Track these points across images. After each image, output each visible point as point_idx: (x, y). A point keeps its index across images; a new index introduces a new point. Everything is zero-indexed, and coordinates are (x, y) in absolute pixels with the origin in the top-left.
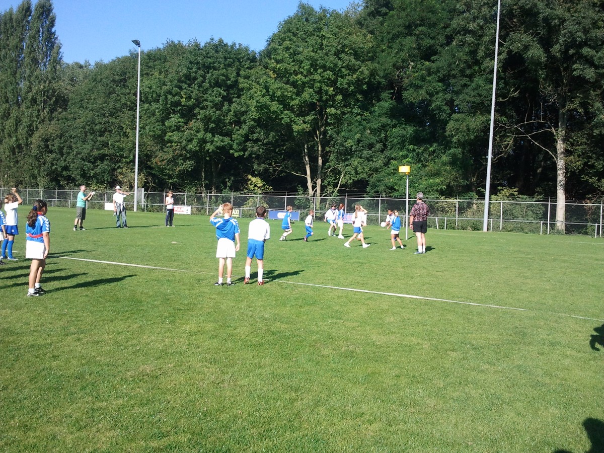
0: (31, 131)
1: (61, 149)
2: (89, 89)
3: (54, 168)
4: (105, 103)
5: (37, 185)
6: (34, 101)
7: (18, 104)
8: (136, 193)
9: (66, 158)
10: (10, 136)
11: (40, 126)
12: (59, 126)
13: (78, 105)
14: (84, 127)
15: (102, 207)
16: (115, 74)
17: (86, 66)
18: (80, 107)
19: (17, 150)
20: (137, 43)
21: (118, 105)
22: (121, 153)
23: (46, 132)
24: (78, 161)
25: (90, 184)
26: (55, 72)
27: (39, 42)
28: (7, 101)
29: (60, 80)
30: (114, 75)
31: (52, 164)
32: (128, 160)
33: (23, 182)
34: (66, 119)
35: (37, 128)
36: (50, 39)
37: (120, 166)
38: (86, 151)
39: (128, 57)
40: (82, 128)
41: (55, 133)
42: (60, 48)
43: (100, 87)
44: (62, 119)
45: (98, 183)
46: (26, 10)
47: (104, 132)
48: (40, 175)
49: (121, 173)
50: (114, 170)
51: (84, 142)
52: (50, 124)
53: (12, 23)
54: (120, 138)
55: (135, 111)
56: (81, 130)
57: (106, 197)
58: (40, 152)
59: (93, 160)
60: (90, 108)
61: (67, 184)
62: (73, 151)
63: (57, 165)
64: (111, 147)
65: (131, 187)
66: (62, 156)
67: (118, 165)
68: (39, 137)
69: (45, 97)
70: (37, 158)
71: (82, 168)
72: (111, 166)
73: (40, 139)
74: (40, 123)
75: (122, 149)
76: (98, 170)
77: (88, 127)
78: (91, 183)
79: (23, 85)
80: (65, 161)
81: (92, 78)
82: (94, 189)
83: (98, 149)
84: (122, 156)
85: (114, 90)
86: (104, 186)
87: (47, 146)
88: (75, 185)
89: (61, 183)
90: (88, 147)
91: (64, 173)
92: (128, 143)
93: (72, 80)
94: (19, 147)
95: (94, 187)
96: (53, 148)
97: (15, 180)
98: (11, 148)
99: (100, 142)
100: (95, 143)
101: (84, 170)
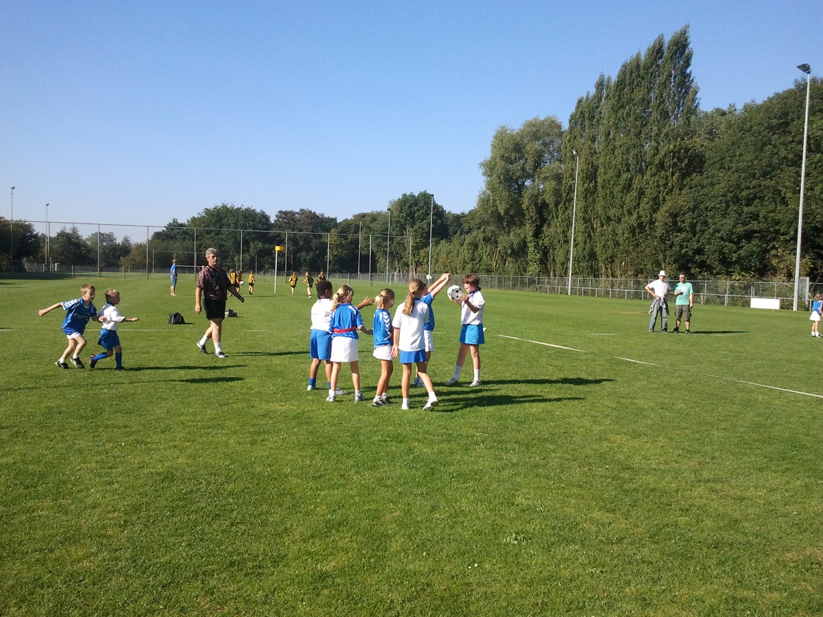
0: (656, 205)
1: (693, 226)
2: (733, 143)
3: (683, 251)
4: (756, 158)
6: (661, 166)
7: (642, 172)
8: (796, 284)
9: (700, 237)
10: (630, 213)
11: (668, 198)
12: (692, 195)
13: (718, 166)
14: (724, 195)
15: (747, 304)
16: (772, 116)
17: (730, 112)
18: (720, 168)
19: (637, 231)
20: (805, 68)
21: (775, 161)
22: (777, 227)
23: (675, 205)
24: (716, 243)
25: (731, 272)
26: (689, 125)
27: (670, 90)
28: (628, 170)
29: (695, 135)
30: (769, 118)
31: (682, 247)
32: (787, 237)
33: (644, 271)
34: (700, 185)
35: (664, 200)
36: (685, 83)
37: (774, 246)
38: (727, 228)
39: (793, 90)
40: (722, 196)
41: (686, 206)
42: (696, 93)
43: (749, 139)
44: (697, 186)
45: (742, 270)
46: (657, 51)
47: (753, 199)
48: (665, 262)
49: (776, 256)
50: (766, 251)
51: (724, 215)
52: (680, 195)
53: (639, 71)
54: (776, 207)
55: (800, 166)
56: (720, 198)
57: (753, 290)
58: (667, 231)
59: (736, 240)
60: (734, 168)
61: (700, 273)
62: (709, 228)
63: (687, 247)
64: (763, 220)
65: (790, 276)
66: (694, 236)
67: (771, 245)
68: (667, 212)
69: (675, 160)
70: (662, 240)
71: (720, 251)
72: (760, 246)
73: (667, 215)
74: (667, 194)
75: (778, 223)
76: (742, 253)
77: (731, 194)
78: (732, 270)
79: (648, 147)
80: (698, 241)
81: (738, 126)
82: (737, 278)
83: (744, 224)
84: (777, 232)
85: (770, 140)
86: (751, 274)
87: (675, 223)
88: (712, 274)
89: (692, 271)
90: (729, 221)
91: (697, 257)
92: (787, 212)
93: (711, 133)
94: (641, 226)
95: (736, 276)
96: (683, 225)
97: (634, 268)
98: (630, 228)
99: (747, 213)
100: (740, 215)
101: (724, 253)
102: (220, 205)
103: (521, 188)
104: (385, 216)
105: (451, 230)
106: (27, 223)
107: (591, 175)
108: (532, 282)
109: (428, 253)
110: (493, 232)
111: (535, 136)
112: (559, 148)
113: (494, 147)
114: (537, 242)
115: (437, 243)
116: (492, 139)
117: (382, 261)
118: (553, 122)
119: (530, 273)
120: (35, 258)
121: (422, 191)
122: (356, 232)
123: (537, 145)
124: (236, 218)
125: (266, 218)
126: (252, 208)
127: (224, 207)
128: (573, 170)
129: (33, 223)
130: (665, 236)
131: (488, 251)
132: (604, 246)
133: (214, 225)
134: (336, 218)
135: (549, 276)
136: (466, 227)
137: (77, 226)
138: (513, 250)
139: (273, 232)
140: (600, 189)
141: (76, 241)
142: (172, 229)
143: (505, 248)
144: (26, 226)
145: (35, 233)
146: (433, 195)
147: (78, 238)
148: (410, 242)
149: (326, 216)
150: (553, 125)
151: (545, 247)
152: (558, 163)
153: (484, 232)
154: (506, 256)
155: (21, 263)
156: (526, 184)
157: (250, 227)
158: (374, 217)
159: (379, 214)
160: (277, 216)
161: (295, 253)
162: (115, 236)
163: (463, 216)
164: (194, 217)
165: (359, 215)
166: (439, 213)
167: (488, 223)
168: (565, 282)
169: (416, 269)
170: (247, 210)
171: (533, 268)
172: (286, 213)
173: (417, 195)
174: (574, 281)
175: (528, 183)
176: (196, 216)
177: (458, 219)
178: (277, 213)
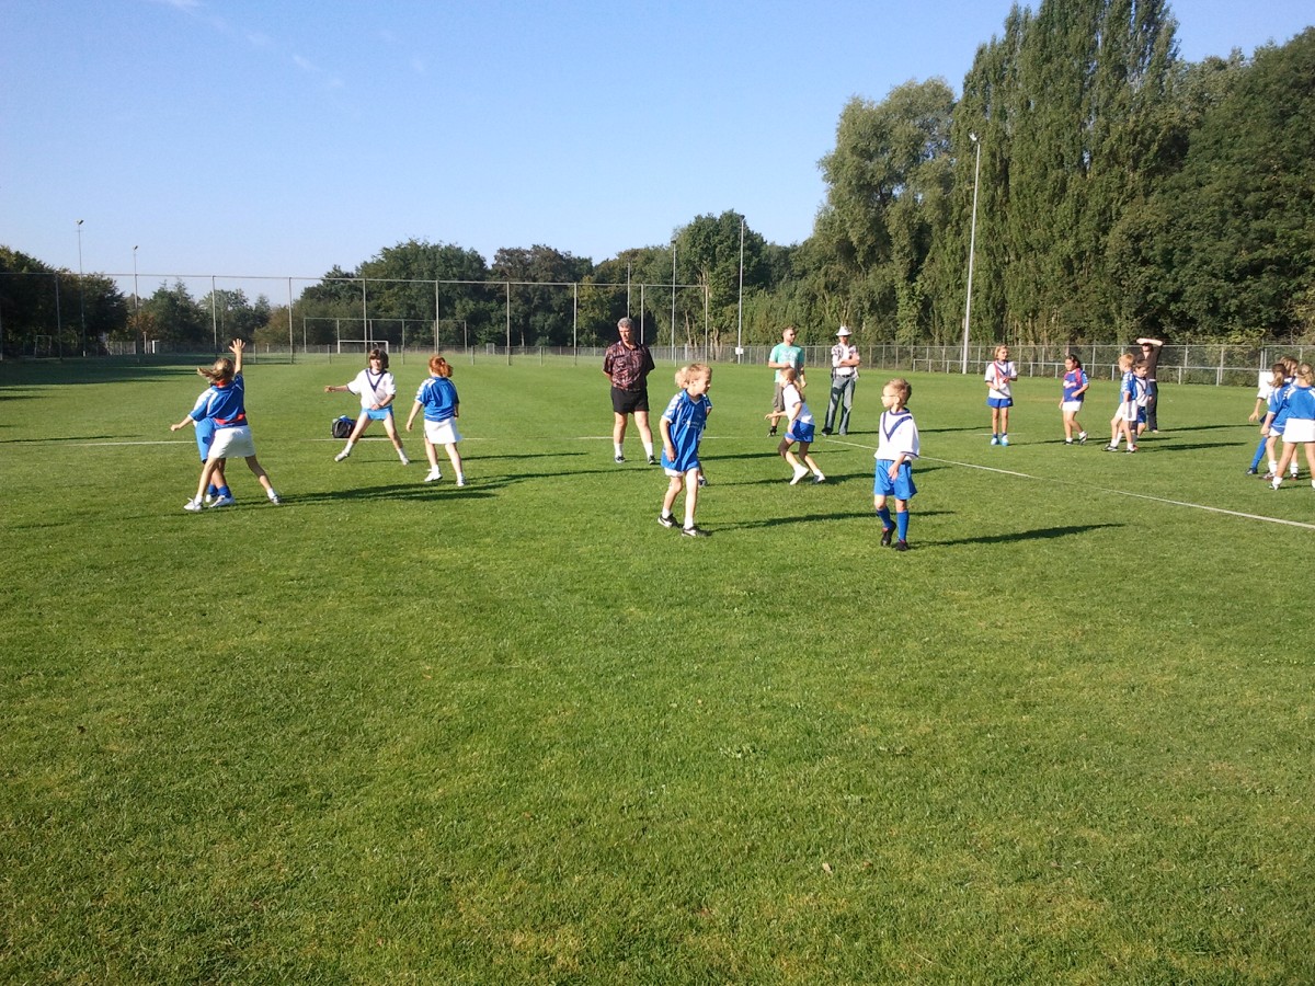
0: (1106, 221)
1: (1168, 253)
2: (1235, 115)
3: (1150, 297)
4: (1273, 139)
5: (1114, 337)
6: (1113, 157)
7: (1083, 168)
9: (1177, 273)
10: (1064, 237)
11: (1125, 210)
12: (1165, 204)
13: (1209, 153)
14: (1220, 202)
16: (1301, 67)
17: (1232, 63)
18: (1213, 158)
19: (1075, 265)
21: (1304, 142)
22: (1306, 253)
23: (1137, 221)
24: (1203, 282)
25: (1227, 330)
26: (1161, 86)
27: (1129, 28)
28: (1061, 165)
29: (1170, 102)
30: (1297, 70)
31: (1147, 290)
33: (1086, 331)
34: (1179, 187)
35: (1119, 213)
36: (1154, 16)
37: (1299, 284)
38: (1222, 256)
40: (1215, 204)
41: (1156, 221)
42: (1173, 32)
43: (1262, 106)
44: (1173, 189)
45: (1246, 326)
47: (1266, 208)
48: (1121, 316)
49: (1302, 302)
50: (1286, 294)
51: (1220, 234)
52: (1146, 203)
54: (1305, 219)
56: (1212, 208)
57: (1263, 359)
58: (1124, 265)
59: (1236, 276)
60: (1237, 156)
61: (1178, 332)
62: (1193, 257)
63: (1156, 291)
64: (1282, 242)
66: (1169, 272)
67: (1294, 283)
68: (1123, 232)
70: (1116, 279)
71: (1210, 295)
72: (1277, 285)
73: (1125, 237)
74: (1124, 203)
75: (1307, 245)
76: (1247, 297)
77: (1228, 202)
78: (1230, 327)
79: (1092, 126)
80: (1175, 280)
81: (1245, 87)
82: (1237, 340)
83: (1250, 249)
84: (1305, 261)
85: (1296, 107)
86: (1261, 332)
87: (1137, 252)
88: (1196, 333)
89: (1165, 331)
90: (1228, 244)
91: (1172, 306)
93: (1199, 99)
94: (1080, 256)
95: (1236, 337)
96: (1151, 253)
97: (1069, 327)
98: (1064, 260)
99: (1256, 231)
100: (1245, 235)
101: (1216, 300)
102: (406, 241)
103: (887, 198)
104: (666, 254)
105: (775, 271)
106: (105, 278)
107: (1000, 174)
108: (904, 354)
109: (737, 311)
110: (840, 273)
111: (909, 112)
112: (948, 131)
113: (841, 132)
114: (913, 289)
115: (752, 294)
116: (838, 120)
117: (663, 326)
118: (938, 87)
119: (902, 340)
120: (122, 332)
121: (727, 210)
122: (623, 280)
123: (911, 127)
124: (431, 262)
125: (481, 261)
126: (457, 246)
127: (413, 244)
128: (970, 167)
129: (114, 278)
130: (1120, 272)
131: (833, 305)
132: (1021, 293)
133: (398, 274)
134: (590, 259)
135: (932, 343)
136: (797, 268)
137: (184, 280)
138: (873, 303)
139: (490, 283)
140: (1014, 199)
141: (185, 305)
142: (333, 282)
143: (860, 299)
144: (104, 282)
145: (118, 293)
146: (743, 217)
147: (186, 299)
148: (708, 294)
149: (575, 255)
150: (938, 92)
151: (926, 296)
152: (945, 156)
153: (826, 274)
154: (862, 313)
155: (98, 340)
156: (894, 192)
157: (454, 276)
158: (649, 256)
159: (657, 250)
160: (496, 257)
161: (527, 317)
162: (246, 295)
163: (794, 248)
164: (365, 263)
165: (627, 253)
166: (755, 244)
167: (832, 259)
168: (958, 355)
169: (718, 339)
170: (448, 248)
171: (907, 331)
172: (510, 253)
173: (718, 218)
174: (973, 351)
175: (897, 191)
176: (369, 260)
177: (785, 253)
178: (496, 253)
